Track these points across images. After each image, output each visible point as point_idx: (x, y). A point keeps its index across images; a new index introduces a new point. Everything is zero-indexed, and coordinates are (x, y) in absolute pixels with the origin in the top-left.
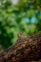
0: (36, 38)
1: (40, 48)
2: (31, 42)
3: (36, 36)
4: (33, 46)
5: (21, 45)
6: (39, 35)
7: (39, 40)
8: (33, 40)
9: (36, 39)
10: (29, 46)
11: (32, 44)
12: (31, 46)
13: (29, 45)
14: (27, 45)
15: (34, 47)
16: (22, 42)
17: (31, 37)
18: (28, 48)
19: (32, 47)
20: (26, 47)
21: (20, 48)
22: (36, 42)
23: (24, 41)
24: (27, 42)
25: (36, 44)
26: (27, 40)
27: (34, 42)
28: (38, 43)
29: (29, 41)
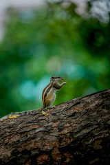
0: (55, 121)
1: (68, 160)
2: (34, 138)
3: (54, 114)
4: (41, 153)
6: (67, 109)
7: (66, 131)
8: (41, 129)
9: (55, 125)
10: (27, 156)
11: (39, 145)
12: (33, 153)
14: (20, 150)
15: (45, 157)
17: (34, 118)
18: (22, 161)
19: (39, 159)
22: (53, 137)
23: (8, 134)
24: (16, 136)
25: (55, 147)
26: (19, 132)
27: (45, 138)
28: (61, 143)
29: (27, 136)
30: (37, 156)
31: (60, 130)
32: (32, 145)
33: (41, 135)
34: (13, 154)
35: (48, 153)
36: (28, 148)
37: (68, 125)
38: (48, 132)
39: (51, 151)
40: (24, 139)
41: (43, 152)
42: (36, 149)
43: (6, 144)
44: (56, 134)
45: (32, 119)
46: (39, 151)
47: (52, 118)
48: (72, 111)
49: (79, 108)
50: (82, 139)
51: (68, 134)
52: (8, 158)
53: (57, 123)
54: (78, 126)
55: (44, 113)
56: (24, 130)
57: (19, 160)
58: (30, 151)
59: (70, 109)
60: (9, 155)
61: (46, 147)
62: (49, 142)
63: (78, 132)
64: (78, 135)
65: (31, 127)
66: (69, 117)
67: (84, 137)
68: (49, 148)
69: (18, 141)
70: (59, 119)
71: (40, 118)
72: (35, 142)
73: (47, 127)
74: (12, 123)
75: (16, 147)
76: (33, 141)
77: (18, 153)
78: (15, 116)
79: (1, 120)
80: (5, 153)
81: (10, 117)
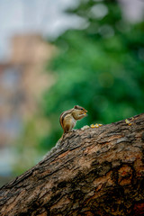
0: (138, 131)
2: (115, 149)
3: (138, 124)
4: (122, 165)
5: (72, 161)
8: (123, 139)
9: (138, 135)
10: (108, 168)
11: (121, 156)
12: (115, 165)
13: (106, 163)
14: (100, 161)
15: (127, 169)
16: (77, 151)
17: (117, 127)
18: (103, 173)
19: (121, 171)
20: (92, 172)
21: (70, 173)
22: (135, 148)
23: (88, 144)
24: (96, 147)
25: (138, 158)
26: (99, 142)
27: (127, 149)
29: (107, 147)
30: (118, 168)
32: (113, 157)
33: (123, 145)
34: (92, 165)
35: (131, 165)
36: (109, 159)
38: (131, 143)
39: (133, 163)
40: (105, 150)
41: (125, 163)
42: (117, 160)
43: (86, 155)
44: (139, 144)
45: (114, 128)
46: (121, 162)
47: (135, 127)
52: (88, 170)
53: (141, 133)
55: (127, 122)
56: (106, 140)
57: (99, 171)
58: (110, 163)
60: (89, 166)
61: (128, 159)
62: (131, 153)
68: (131, 160)
69: (98, 152)
71: (123, 127)
72: (117, 153)
73: (130, 137)
74: (93, 132)
75: (96, 158)
76: (114, 152)
77: (98, 164)
78: (97, 125)
79: (83, 129)
80: (84, 164)
81: (92, 126)
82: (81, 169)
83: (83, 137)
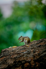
0: (32, 49)
1: (37, 65)
2: (23, 56)
3: (32, 46)
5: (6, 61)
6: (37, 44)
7: (36, 53)
8: (26, 52)
9: (32, 50)
11: (25, 59)
12: (23, 62)
13: (19, 62)
15: (28, 64)
17: (23, 47)
18: (18, 65)
19: (25, 65)
21: (5, 66)
22: (31, 56)
23: (12, 54)
24: (15, 55)
25: (32, 60)
26: (17, 53)
27: (27, 56)
28: (34, 58)
29: (20, 55)
30: (24, 63)
31: (34, 52)
32: (22, 59)
33: (26, 55)
34: (14, 62)
36: (21, 60)
37: (37, 50)
38: (29, 53)
39: (30, 61)
40: (19, 56)
41: (27, 62)
42: (24, 60)
43: (11, 58)
44: (32, 54)
45: (22, 48)
46: (25, 61)
47: (30, 47)
48: (39, 45)
49: (42, 43)
50: (43, 57)
51: (38, 55)
53: (33, 50)
54: (42, 51)
55: (27, 45)
56: (19, 52)
59: (38, 44)
60: (13, 63)
61: (28, 60)
62: (29, 58)
63: (42, 54)
64: (42, 55)
65: (22, 51)
66: (38, 47)
67: (44, 56)
68: (29, 60)
69: (16, 57)
70: (34, 48)
71: (26, 47)
72: (24, 57)
73: (29, 51)
74: (14, 49)
75: (16, 60)
76: (23, 57)
77: (16, 62)
78: (15, 47)
79: (9, 48)
80: (11, 62)
81: (13, 47)
82: (9, 64)
83: (10, 51)
